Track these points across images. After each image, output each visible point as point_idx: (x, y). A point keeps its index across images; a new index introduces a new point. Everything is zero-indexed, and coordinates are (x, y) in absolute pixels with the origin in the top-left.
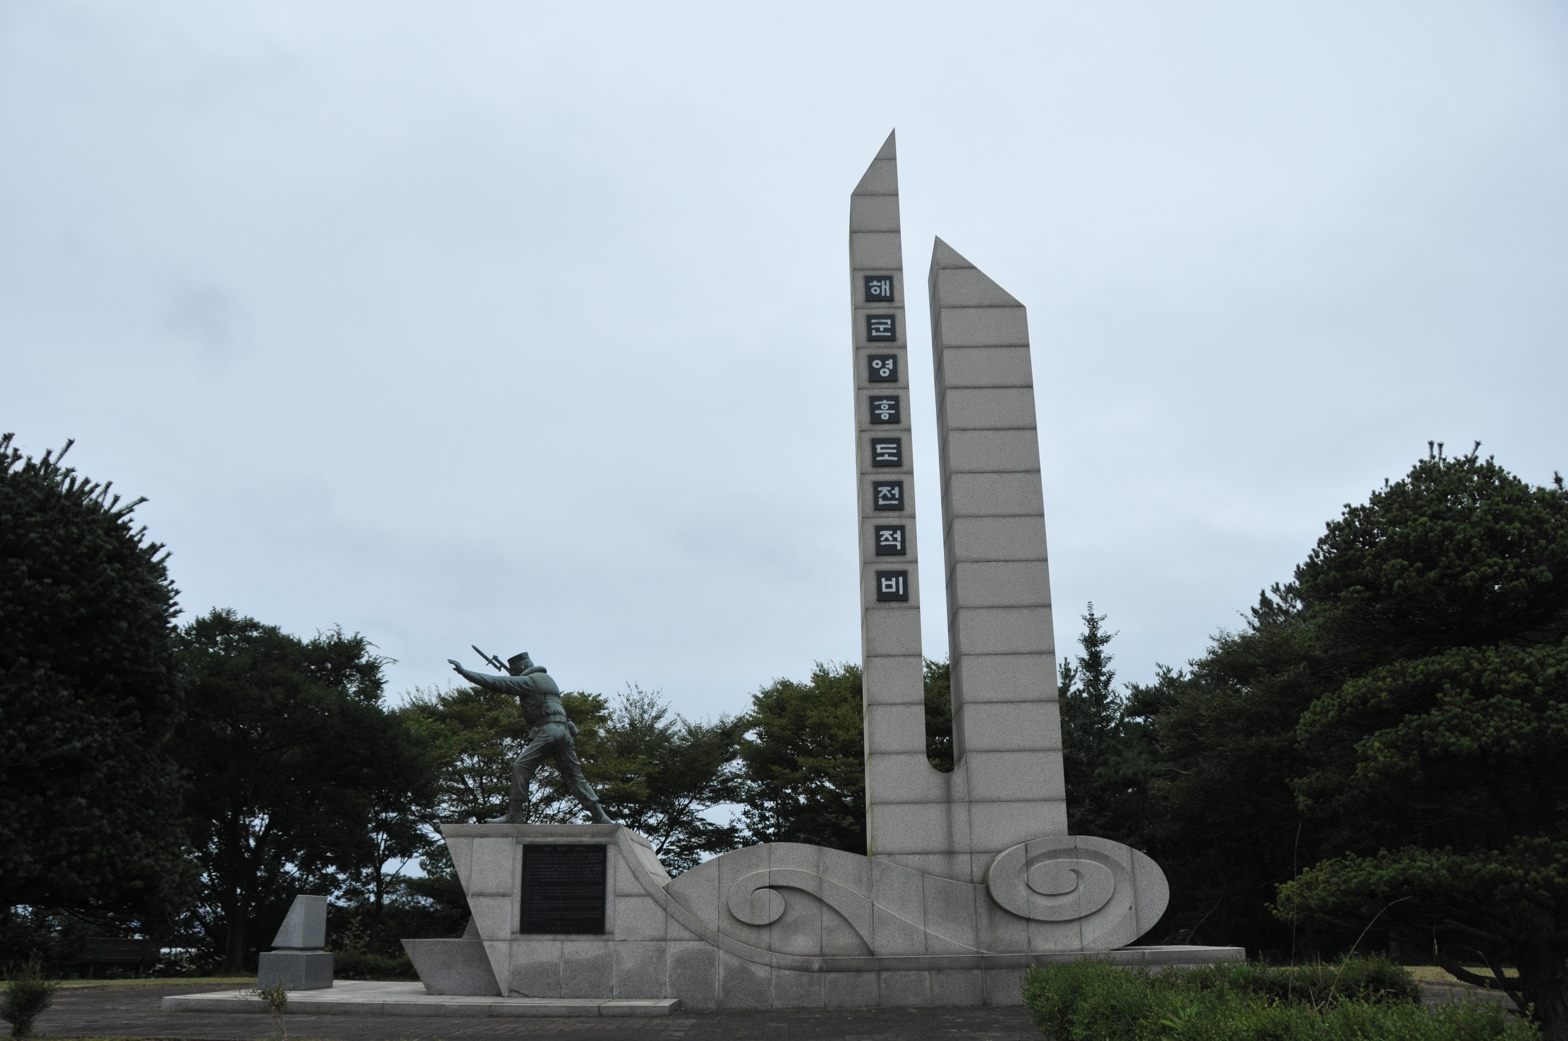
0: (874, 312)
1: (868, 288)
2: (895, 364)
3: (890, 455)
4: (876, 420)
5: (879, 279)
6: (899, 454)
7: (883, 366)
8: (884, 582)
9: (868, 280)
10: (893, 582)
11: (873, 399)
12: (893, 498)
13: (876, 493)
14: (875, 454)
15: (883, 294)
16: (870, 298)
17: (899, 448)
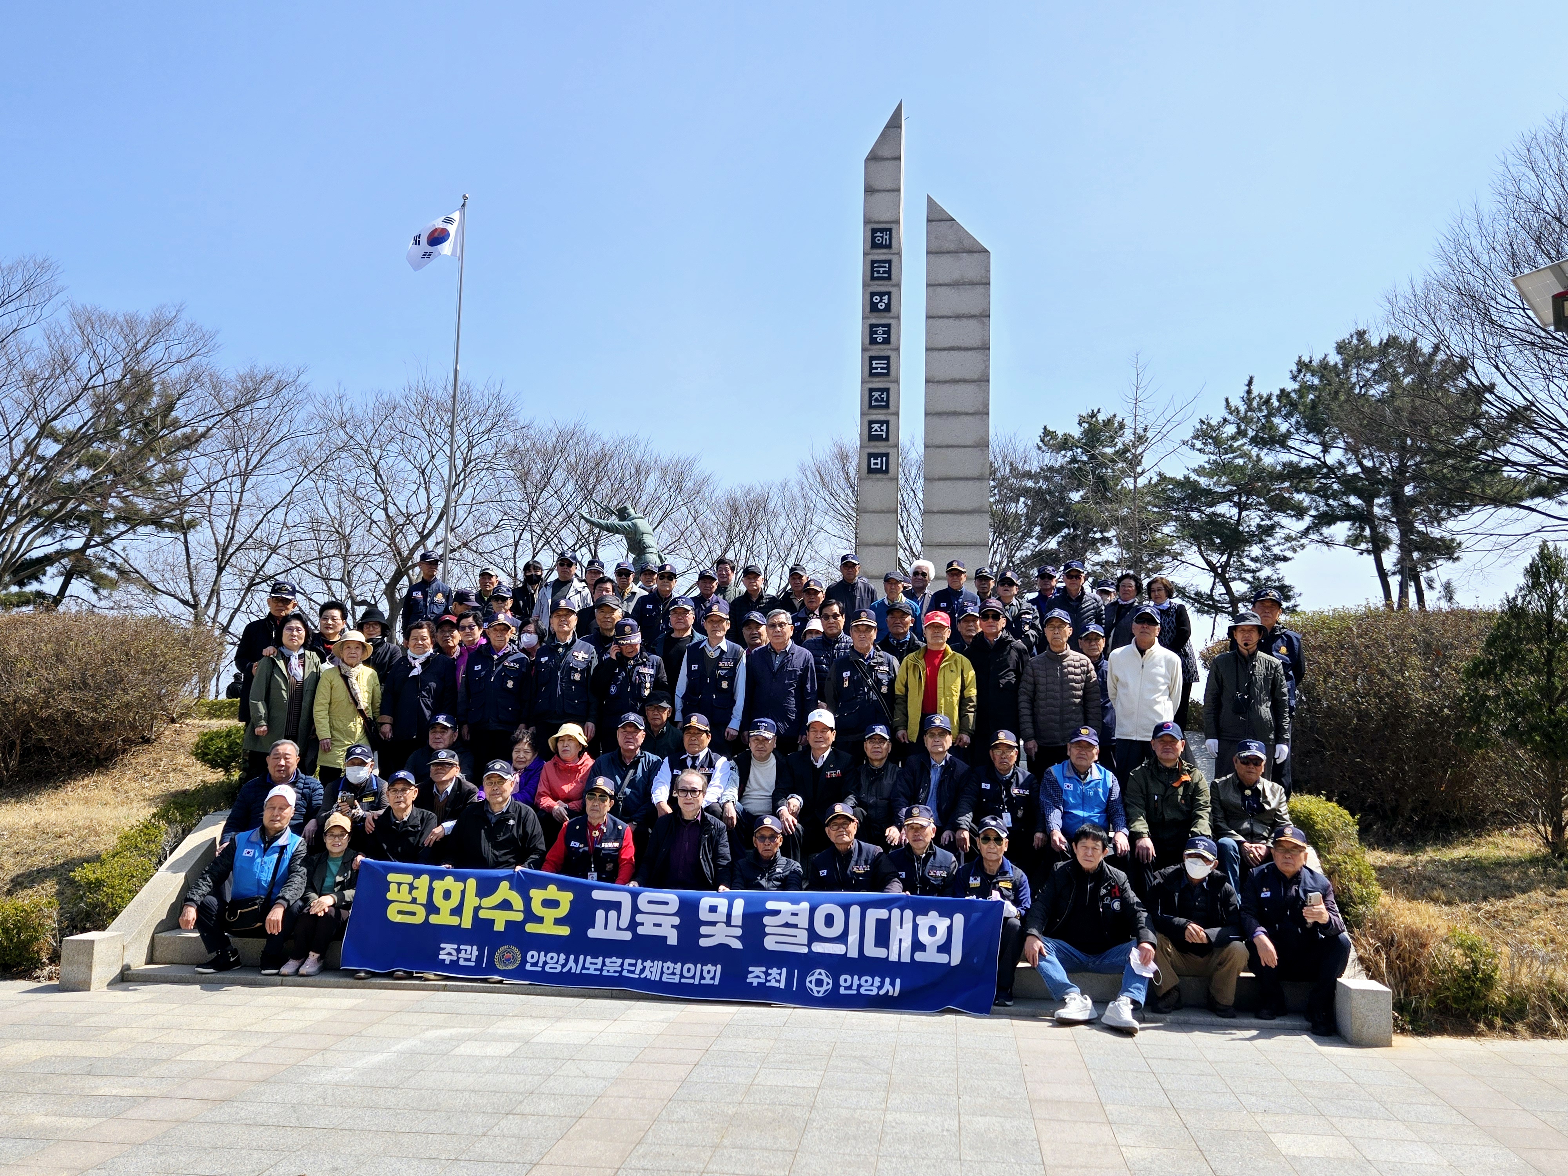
0: (876, 258)
1: (873, 238)
2: (889, 299)
3: (882, 368)
4: (873, 341)
5: (882, 230)
6: (888, 368)
7: (881, 301)
8: (873, 461)
9: (874, 231)
10: (879, 461)
11: (872, 326)
12: (882, 400)
13: (871, 396)
14: (871, 368)
15: (885, 243)
16: (874, 245)
17: (888, 364)
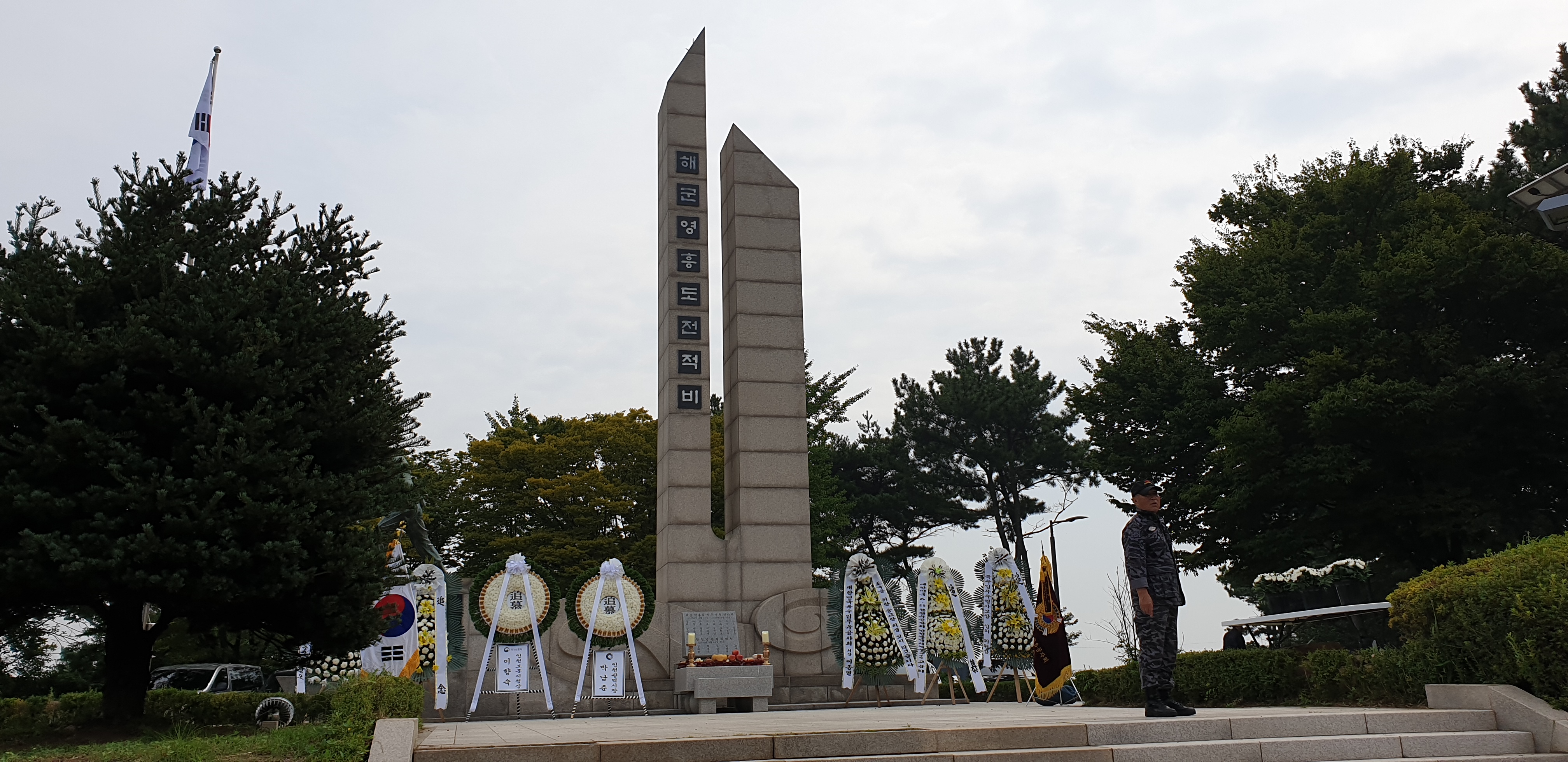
0: (682, 181)
1: (679, 161)
2: (698, 225)
3: (692, 296)
4: (682, 268)
5: (688, 154)
6: (698, 296)
7: (689, 226)
8: (684, 394)
9: (679, 154)
10: (691, 394)
11: (680, 251)
12: (693, 329)
13: (680, 325)
14: (680, 295)
15: (691, 167)
16: (680, 169)
17: (698, 291)
